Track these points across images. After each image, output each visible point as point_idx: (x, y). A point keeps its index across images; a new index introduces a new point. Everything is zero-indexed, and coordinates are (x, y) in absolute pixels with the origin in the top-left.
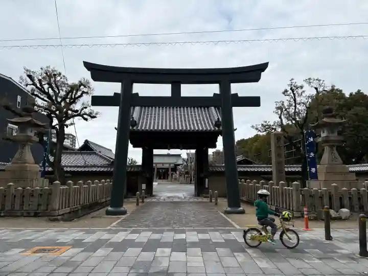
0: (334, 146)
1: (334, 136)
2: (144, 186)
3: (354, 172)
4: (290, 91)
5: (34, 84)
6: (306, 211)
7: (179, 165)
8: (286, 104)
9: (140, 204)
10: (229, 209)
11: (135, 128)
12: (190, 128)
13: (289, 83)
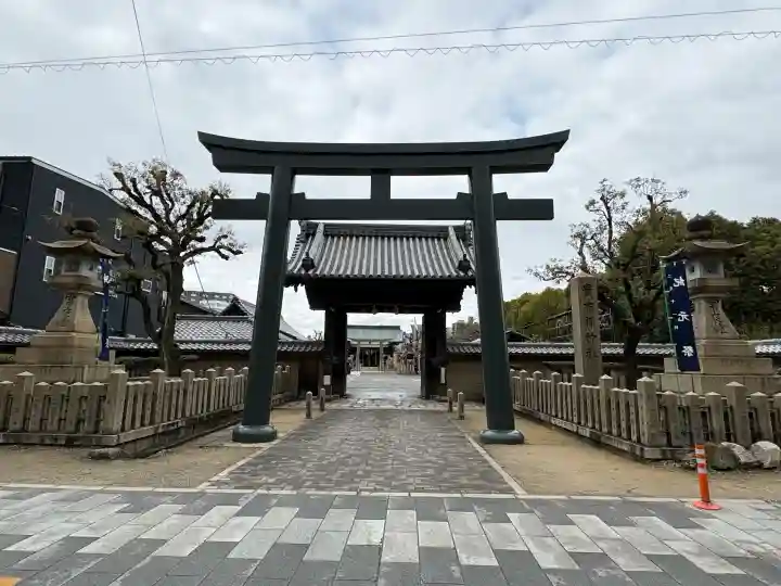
0: (717, 299)
1: (719, 279)
2: (327, 380)
3: (767, 355)
4: (601, 202)
5: (125, 188)
6: (702, 457)
7: (397, 343)
8: (594, 226)
9: (315, 415)
10: (489, 433)
11: (310, 272)
12: (413, 271)
13: (599, 186)
